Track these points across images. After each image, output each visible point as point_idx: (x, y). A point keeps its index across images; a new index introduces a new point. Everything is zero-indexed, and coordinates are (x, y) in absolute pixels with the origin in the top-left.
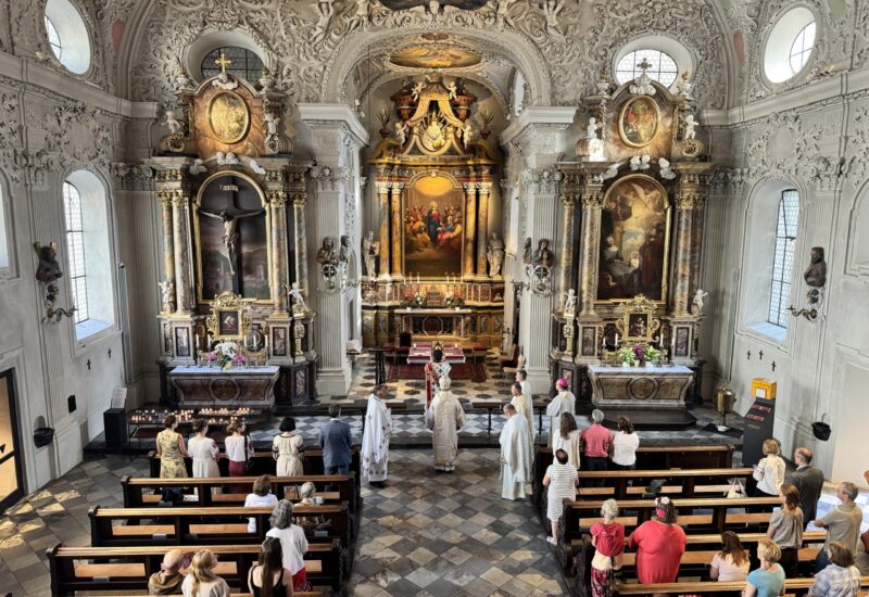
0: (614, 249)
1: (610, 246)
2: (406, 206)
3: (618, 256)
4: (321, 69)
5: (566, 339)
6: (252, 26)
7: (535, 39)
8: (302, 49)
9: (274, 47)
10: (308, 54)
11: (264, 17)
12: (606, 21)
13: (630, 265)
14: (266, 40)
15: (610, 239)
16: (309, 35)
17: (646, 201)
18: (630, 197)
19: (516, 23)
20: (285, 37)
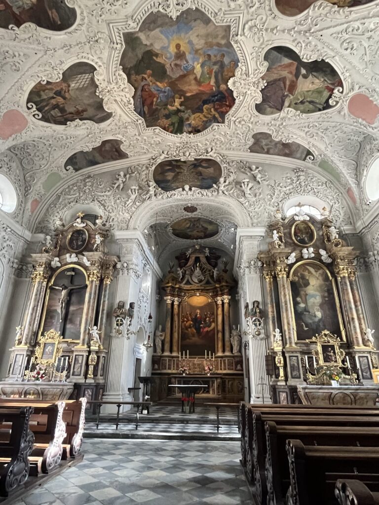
0: (302, 305)
1: (299, 303)
2: (182, 312)
3: (306, 310)
4: (129, 217)
5: (278, 368)
6: (98, 201)
7: (239, 200)
8: (121, 210)
9: (108, 210)
10: (124, 212)
11: (105, 198)
12: (276, 191)
13: (315, 316)
14: (104, 206)
15: (298, 299)
16: (125, 203)
17: (317, 276)
18: (306, 273)
19: (229, 194)
20: (113, 205)
